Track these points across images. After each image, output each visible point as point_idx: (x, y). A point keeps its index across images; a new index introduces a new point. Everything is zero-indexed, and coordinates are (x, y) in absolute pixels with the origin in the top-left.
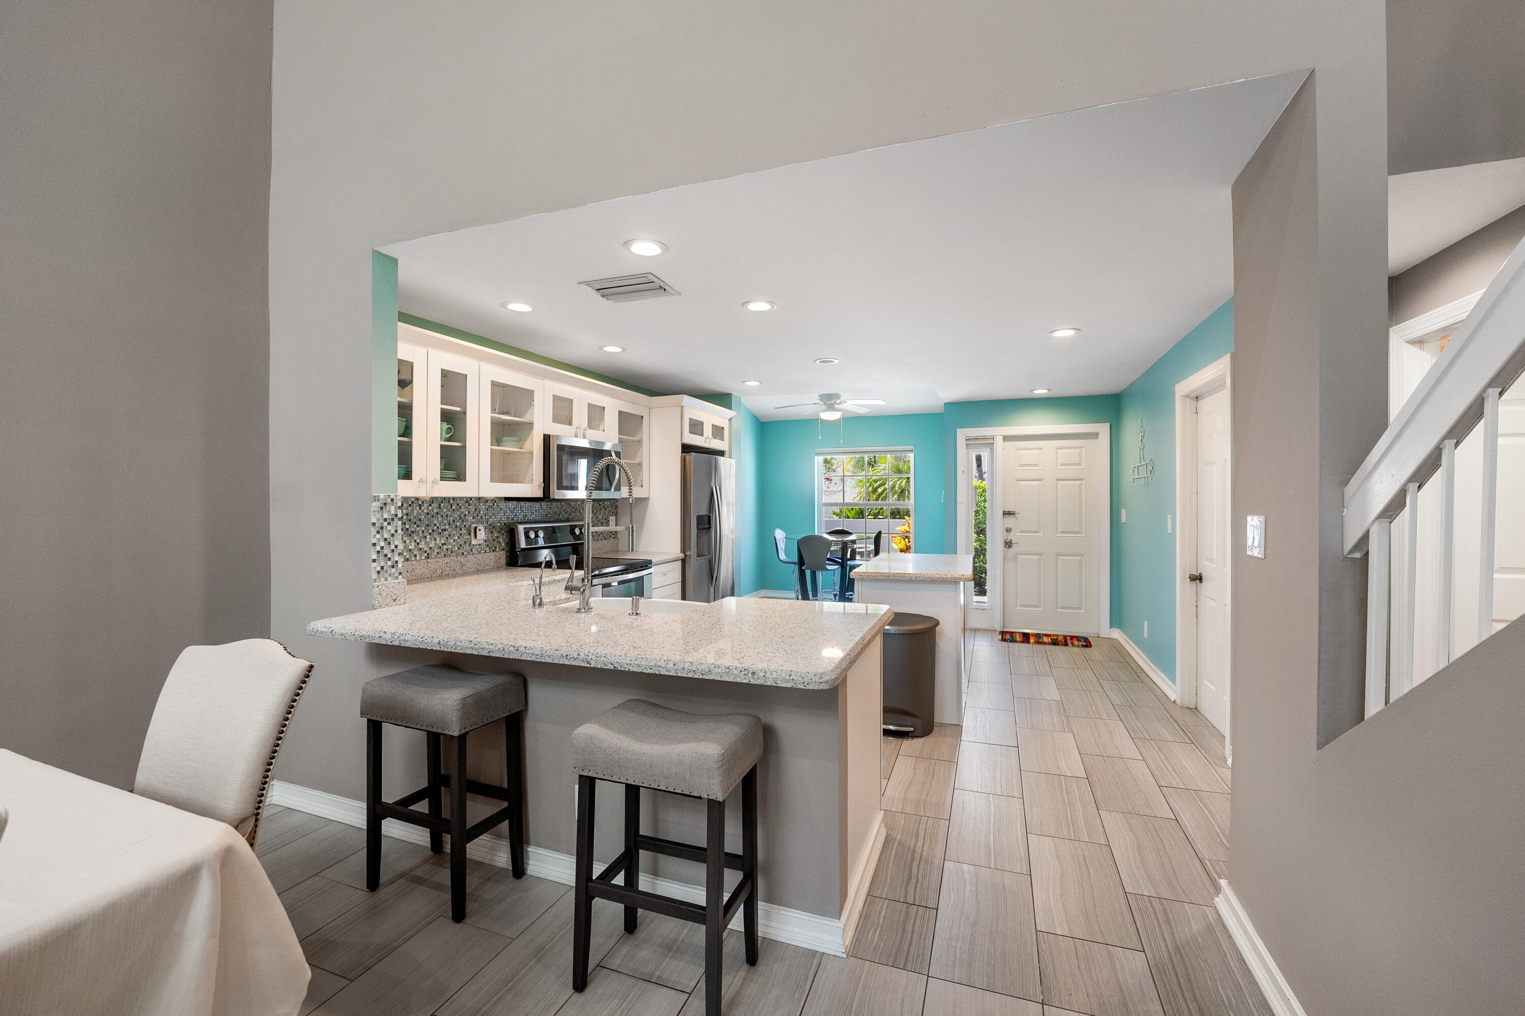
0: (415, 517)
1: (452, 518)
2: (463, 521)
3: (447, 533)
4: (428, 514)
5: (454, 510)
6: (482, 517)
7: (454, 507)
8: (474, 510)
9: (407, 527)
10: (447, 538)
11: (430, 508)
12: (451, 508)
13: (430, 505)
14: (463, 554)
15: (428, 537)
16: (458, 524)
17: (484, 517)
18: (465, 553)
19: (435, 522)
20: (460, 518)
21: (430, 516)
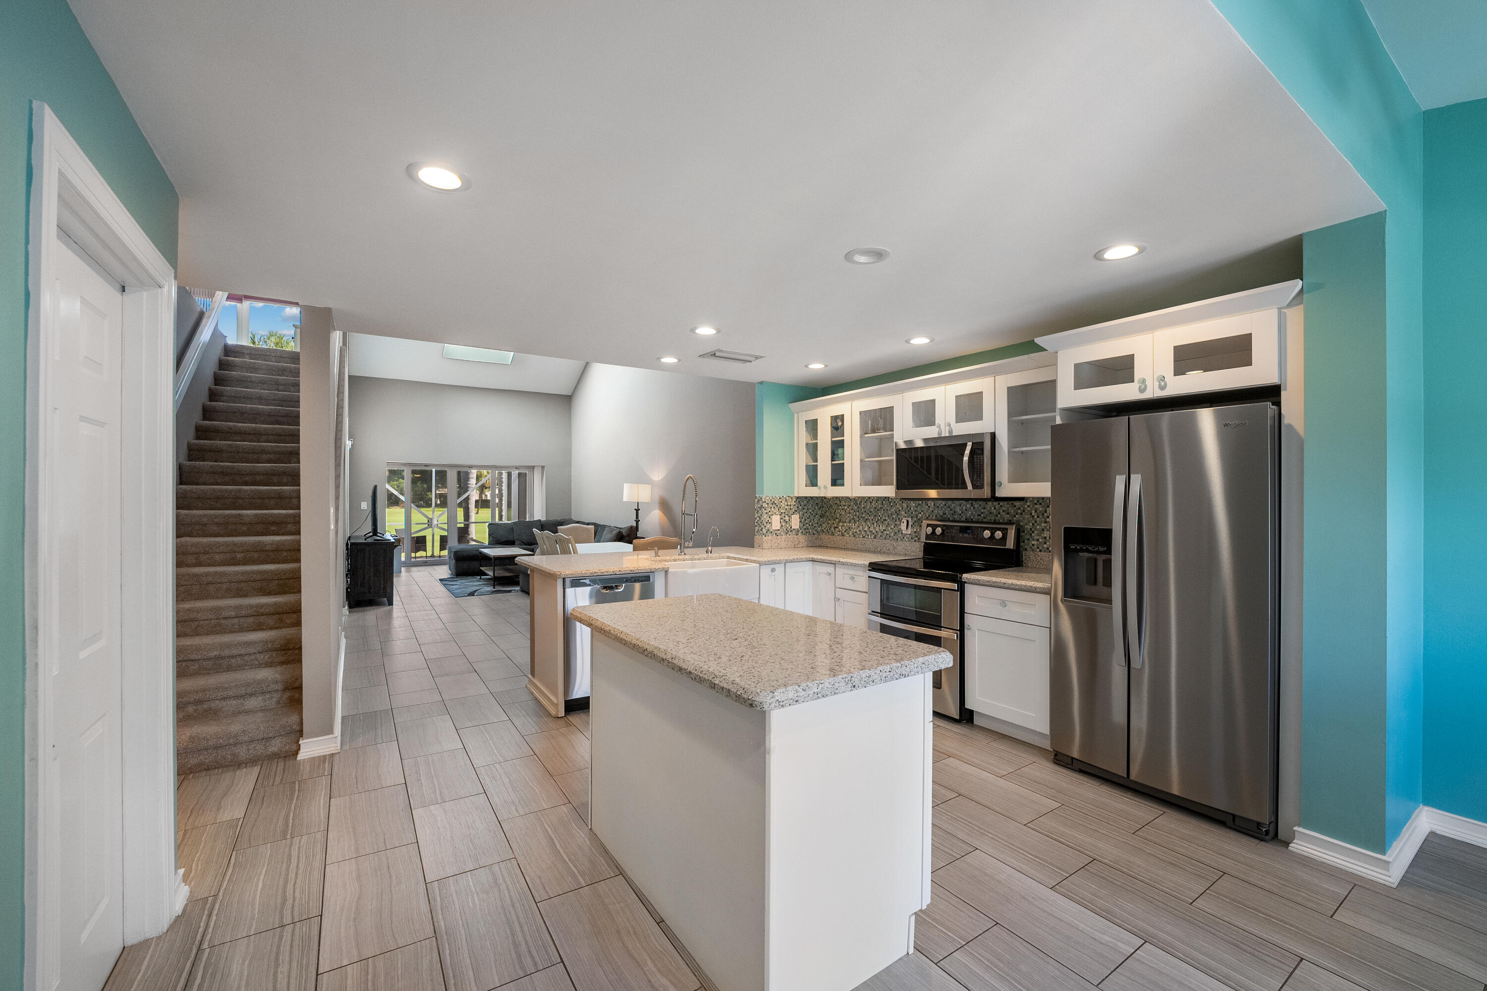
0: (868, 510)
1: (890, 512)
2: (898, 515)
3: (887, 522)
4: (875, 508)
5: (892, 506)
6: (912, 513)
7: (892, 504)
8: (906, 507)
9: (864, 516)
10: (887, 526)
11: (877, 504)
12: (890, 504)
13: (877, 502)
14: (897, 539)
15: (875, 524)
16: (894, 517)
17: (914, 513)
18: (899, 539)
19: (880, 514)
20: (896, 512)
21: (877, 510)
